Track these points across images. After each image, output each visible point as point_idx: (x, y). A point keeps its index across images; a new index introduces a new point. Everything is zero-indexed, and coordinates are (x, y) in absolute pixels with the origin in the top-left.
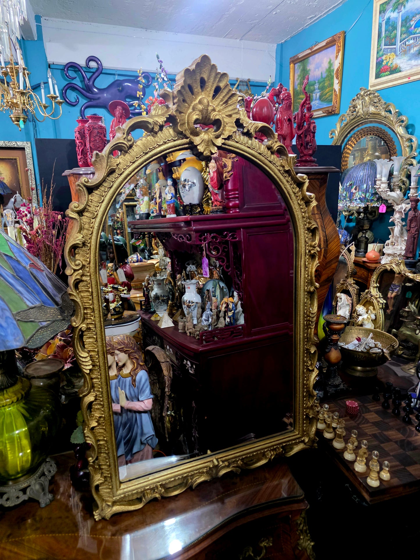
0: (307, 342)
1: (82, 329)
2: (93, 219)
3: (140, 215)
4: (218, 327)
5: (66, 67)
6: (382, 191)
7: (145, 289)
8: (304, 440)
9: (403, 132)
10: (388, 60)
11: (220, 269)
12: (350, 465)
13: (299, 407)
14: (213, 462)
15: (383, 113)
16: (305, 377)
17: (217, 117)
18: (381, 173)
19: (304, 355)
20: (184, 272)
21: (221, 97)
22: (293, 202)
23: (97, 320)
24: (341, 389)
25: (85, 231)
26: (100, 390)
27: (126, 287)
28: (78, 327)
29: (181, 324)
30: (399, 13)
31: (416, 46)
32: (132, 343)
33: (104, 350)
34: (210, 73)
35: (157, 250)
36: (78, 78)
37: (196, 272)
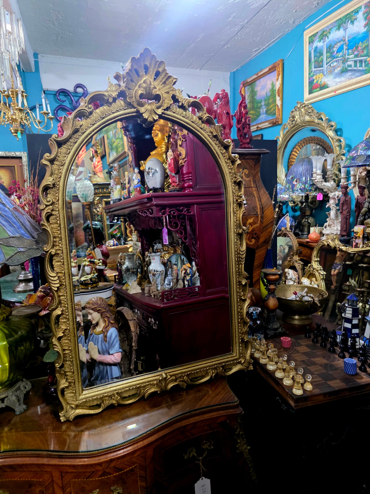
0: (239, 275)
1: (52, 253)
2: (61, 166)
3: (113, 200)
4: (178, 288)
5: (58, 93)
6: (318, 181)
7: (118, 265)
8: (241, 361)
9: (333, 135)
10: (318, 79)
11: (182, 246)
12: (279, 381)
13: (235, 332)
14: (162, 375)
15: (316, 121)
16: (239, 305)
17: (158, 93)
18: (316, 168)
19: (237, 287)
20: (151, 249)
21: (160, 79)
22: (221, 160)
23: (64, 247)
24: (280, 333)
25: (55, 175)
26: (66, 305)
27: (101, 261)
28: (48, 251)
29: (147, 289)
30: (324, 42)
31: (339, 67)
32: (104, 304)
33: (69, 272)
34: (151, 61)
35: (131, 238)
36: (67, 101)
37: (162, 250)
